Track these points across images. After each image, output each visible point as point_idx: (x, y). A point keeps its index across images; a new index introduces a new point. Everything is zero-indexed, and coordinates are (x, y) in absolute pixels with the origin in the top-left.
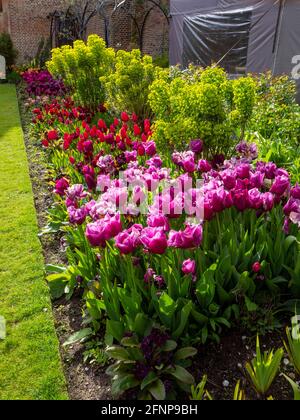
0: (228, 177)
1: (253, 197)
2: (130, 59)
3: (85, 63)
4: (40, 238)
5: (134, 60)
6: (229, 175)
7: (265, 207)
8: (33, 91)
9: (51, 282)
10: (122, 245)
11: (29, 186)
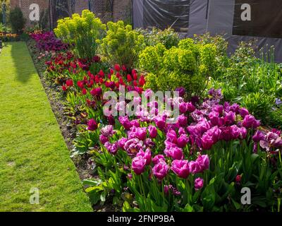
0: (214, 118)
1: (234, 132)
2: (117, 27)
3: (81, 29)
4: (72, 159)
5: (119, 29)
6: (215, 116)
7: (242, 137)
8: (43, 48)
9: (89, 193)
10: (160, 174)
11: (55, 119)
